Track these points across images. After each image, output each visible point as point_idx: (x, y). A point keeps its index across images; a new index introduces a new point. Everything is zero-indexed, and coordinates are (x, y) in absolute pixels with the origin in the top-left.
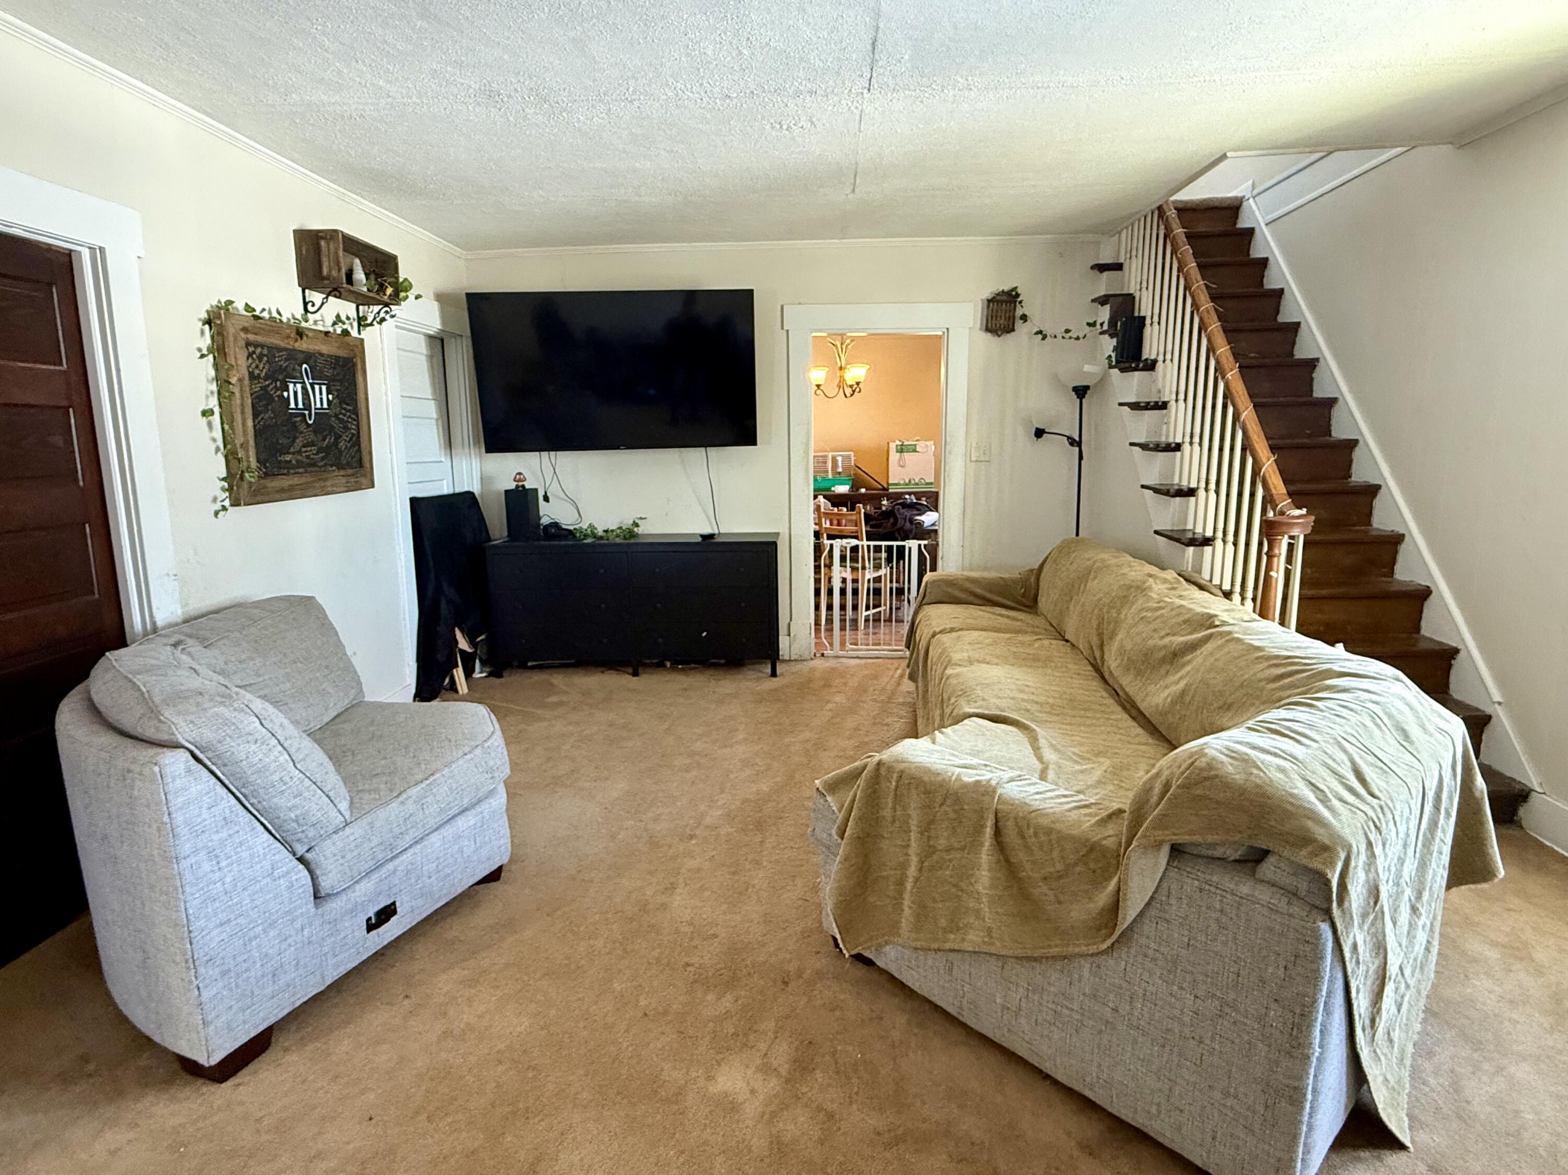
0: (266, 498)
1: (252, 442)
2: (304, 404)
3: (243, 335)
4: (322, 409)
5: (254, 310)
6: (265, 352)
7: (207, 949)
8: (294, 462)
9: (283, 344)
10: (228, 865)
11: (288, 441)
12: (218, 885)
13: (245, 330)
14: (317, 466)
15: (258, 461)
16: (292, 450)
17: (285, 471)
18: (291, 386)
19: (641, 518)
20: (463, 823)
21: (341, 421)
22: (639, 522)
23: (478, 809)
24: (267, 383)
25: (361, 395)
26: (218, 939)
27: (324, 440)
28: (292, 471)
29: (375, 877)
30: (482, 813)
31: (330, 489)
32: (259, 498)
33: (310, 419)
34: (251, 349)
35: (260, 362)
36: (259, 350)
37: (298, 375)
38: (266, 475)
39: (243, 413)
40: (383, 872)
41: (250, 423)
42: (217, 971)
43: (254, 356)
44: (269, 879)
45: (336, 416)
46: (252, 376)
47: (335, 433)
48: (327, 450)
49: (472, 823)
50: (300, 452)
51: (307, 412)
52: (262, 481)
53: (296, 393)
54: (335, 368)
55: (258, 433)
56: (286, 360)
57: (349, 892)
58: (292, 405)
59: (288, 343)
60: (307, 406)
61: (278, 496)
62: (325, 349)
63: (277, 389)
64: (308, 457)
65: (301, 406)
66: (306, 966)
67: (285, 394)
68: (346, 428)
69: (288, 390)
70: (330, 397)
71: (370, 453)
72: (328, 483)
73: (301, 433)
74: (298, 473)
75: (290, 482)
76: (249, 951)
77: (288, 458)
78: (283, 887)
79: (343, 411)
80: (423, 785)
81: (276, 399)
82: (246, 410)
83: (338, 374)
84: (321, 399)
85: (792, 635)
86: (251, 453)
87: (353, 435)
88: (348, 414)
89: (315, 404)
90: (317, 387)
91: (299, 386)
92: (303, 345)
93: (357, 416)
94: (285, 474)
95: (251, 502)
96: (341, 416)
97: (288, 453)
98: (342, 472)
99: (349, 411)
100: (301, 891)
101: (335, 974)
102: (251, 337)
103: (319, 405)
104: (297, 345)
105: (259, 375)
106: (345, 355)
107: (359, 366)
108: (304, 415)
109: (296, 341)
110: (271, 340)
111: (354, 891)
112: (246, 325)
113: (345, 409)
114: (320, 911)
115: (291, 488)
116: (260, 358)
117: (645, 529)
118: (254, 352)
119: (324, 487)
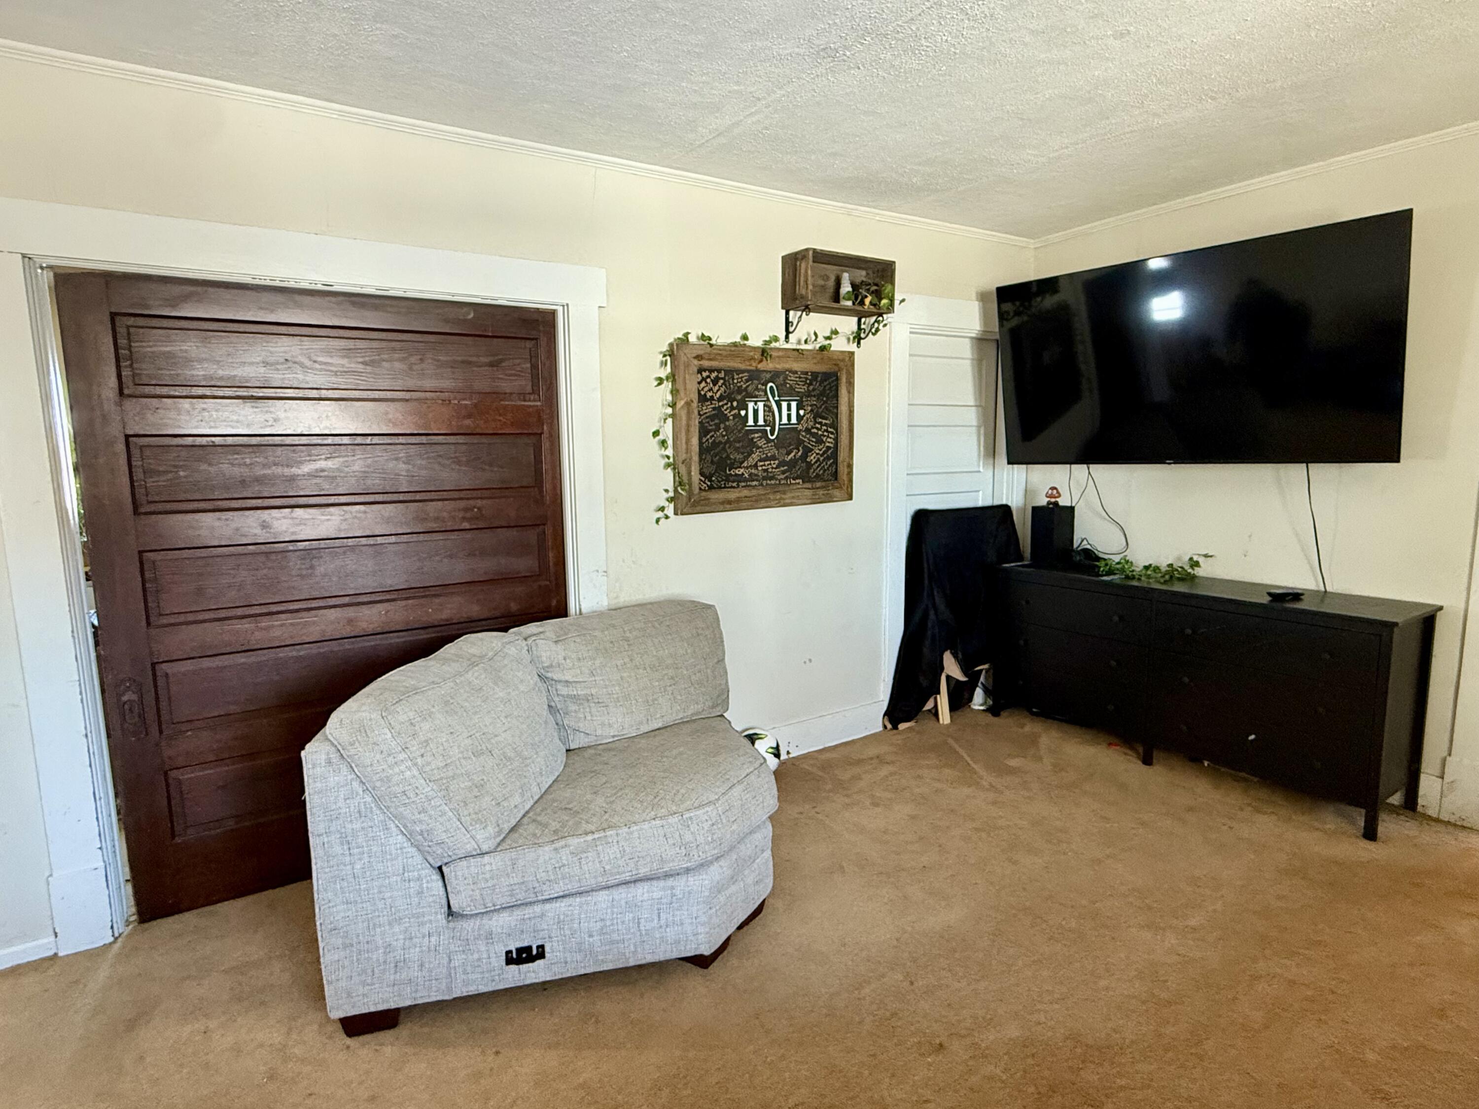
0: (707, 509)
1: (696, 458)
2: (765, 421)
3: (696, 362)
4: (789, 424)
5: (710, 339)
6: (722, 375)
7: (332, 919)
8: (746, 475)
9: (743, 367)
10: (360, 853)
11: (741, 457)
12: (349, 867)
13: (699, 357)
14: (777, 479)
15: (702, 474)
16: (745, 464)
17: (735, 484)
18: (751, 406)
19: (1206, 556)
20: (641, 891)
21: (814, 435)
22: (1201, 560)
23: (670, 882)
24: (721, 404)
25: (843, 408)
26: (342, 914)
27: (788, 454)
28: (743, 484)
29: (518, 913)
30: (673, 888)
31: (787, 501)
32: (698, 508)
33: (772, 434)
34: (705, 374)
35: (714, 385)
36: (714, 375)
37: (763, 394)
38: (711, 488)
39: (688, 431)
40: (528, 911)
41: (695, 441)
42: (340, 941)
43: (708, 380)
44: (399, 878)
45: (808, 430)
46: (702, 399)
47: (805, 447)
48: (793, 464)
49: (656, 895)
50: (756, 466)
51: (768, 429)
52: (704, 494)
53: (756, 412)
54: (811, 384)
55: (702, 451)
56: (747, 381)
57: (486, 917)
58: (751, 422)
59: (751, 365)
60: (771, 424)
61: (722, 507)
62: (798, 366)
63: (732, 408)
64: (766, 471)
65: (761, 422)
66: (430, 971)
67: (743, 413)
68: (820, 441)
69: (747, 410)
70: (802, 412)
71: (850, 466)
72: (789, 495)
73: (759, 448)
74: (750, 486)
75: (738, 495)
76: (373, 936)
77: (740, 471)
78: (412, 890)
79: (818, 426)
80: (590, 837)
81: (731, 418)
82: (692, 429)
83: (814, 390)
84: (789, 416)
85: (1447, 778)
86: (693, 468)
87: (829, 448)
88: (825, 428)
89: (780, 420)
90: (784, 405)
91: (761, 405)
92: (768, 365)
93: (837, 430)
94: (734, 487)
95: (690, 511)
96: (815, 430)
97: (740, 467)
98: (809, 485)
99: (826, 425)
100: (431, 899)
101: (464, 990)
102: (706, 364)
103: (785, 420)
104: (761, 366)
105: (712, 397)
106: (824, 370)
107: (844, 379)
108: (766, 431)
109: (761, 361)
110: (728, 364)
111: (490, 920)
112: (700, 352)
113: (820, 423)
114: (451, 925)
115: (738, 500)
116: (715, 382)
117: (1205, 570)
118: (709, 377)
119: (781, 499)
